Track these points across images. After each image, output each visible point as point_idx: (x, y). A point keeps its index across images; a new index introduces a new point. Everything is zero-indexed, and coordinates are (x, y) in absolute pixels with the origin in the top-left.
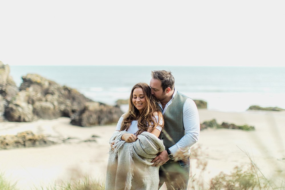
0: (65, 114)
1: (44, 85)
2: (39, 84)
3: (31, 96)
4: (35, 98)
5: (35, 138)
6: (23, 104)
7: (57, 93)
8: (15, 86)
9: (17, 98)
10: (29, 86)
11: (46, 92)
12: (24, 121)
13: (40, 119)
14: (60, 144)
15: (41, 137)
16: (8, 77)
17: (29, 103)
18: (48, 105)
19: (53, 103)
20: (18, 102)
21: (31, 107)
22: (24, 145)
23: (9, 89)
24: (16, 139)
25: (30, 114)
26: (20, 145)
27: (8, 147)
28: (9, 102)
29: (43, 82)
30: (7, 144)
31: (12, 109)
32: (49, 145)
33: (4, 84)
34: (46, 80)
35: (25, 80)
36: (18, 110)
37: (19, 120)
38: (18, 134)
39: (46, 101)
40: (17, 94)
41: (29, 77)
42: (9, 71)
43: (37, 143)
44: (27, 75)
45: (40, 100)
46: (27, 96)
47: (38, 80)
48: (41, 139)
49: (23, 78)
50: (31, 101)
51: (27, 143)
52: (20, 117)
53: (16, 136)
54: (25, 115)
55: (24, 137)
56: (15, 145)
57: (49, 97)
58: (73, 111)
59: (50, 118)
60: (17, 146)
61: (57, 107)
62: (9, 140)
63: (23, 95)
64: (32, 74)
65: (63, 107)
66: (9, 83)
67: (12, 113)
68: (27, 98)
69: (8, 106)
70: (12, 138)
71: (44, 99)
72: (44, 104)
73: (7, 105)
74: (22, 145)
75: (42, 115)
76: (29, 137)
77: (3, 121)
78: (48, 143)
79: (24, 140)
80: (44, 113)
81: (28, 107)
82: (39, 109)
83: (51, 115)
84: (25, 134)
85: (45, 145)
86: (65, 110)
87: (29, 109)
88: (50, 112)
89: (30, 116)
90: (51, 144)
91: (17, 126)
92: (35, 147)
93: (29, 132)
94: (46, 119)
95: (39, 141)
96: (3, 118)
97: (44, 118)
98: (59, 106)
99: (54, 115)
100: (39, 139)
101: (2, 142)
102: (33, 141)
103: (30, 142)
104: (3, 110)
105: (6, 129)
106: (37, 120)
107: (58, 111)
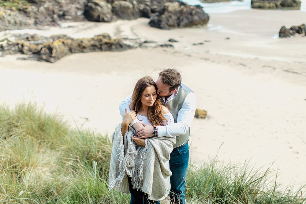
0: (144, 14)
5: (110, 42)
6: (103, 3)
12: (104, 21)
14: (136, 48)
15: (117, 41)
17: (108, 2)
18: (127, 4)
19: (133, 4)
20: (97, 1)
21: (109, 6)
22: (101, 49)
24: (92, 42)
25: (108, 13)
26: (97, 50)
27: (85, 50)
30: (84, 47)
31: (91, 8)
32: (125, 49)
36: (97, 9)
37: (99, 20)
38: (95, 36)
39: (126, 0)
43: (113, 47)
48: (117, 43)
51: (103, 47)
53: (93, 39)
54: (105, 14)
55: (101, 40)
56: (91, 48)
58: (153, 11)
59: (129, 19)
60: (94, 50)
61: (136, 6)
62: (86, 43)
65: (142, 7)
67: (91, 12)
69: (88, 3)
70: (89, 41)
72: (123, 3)
73: (86, 3)
74: (98, 48)
75: (120, 14)
76: (105, 40)
77: (83, 20)
78: (124, 47)
79: (101, 43)
80: (123, 12)
81: (107, 6)
82: (118, 8)
83: (130, 14)
84: (101, 37)
85: (121, 49)
86: (144, 9)
87: (108, 8)
88: (129, 11)
89: (109, 16)
90: (127, 48)
91: (96, 26)
92: (111, 51)
93: (106, 35)
94: (125, 20)
95: (116, 45)
96: (82, 17)
97: (123, 18)
98: (138, 5)
99: (133, 14)
100: (115, 42)
101: (79, 45)
102: (109, 45)
103: (106, 46)
104: (83, 8)
105: (85, 29)
106: (116, 21)
107: (137, 10)
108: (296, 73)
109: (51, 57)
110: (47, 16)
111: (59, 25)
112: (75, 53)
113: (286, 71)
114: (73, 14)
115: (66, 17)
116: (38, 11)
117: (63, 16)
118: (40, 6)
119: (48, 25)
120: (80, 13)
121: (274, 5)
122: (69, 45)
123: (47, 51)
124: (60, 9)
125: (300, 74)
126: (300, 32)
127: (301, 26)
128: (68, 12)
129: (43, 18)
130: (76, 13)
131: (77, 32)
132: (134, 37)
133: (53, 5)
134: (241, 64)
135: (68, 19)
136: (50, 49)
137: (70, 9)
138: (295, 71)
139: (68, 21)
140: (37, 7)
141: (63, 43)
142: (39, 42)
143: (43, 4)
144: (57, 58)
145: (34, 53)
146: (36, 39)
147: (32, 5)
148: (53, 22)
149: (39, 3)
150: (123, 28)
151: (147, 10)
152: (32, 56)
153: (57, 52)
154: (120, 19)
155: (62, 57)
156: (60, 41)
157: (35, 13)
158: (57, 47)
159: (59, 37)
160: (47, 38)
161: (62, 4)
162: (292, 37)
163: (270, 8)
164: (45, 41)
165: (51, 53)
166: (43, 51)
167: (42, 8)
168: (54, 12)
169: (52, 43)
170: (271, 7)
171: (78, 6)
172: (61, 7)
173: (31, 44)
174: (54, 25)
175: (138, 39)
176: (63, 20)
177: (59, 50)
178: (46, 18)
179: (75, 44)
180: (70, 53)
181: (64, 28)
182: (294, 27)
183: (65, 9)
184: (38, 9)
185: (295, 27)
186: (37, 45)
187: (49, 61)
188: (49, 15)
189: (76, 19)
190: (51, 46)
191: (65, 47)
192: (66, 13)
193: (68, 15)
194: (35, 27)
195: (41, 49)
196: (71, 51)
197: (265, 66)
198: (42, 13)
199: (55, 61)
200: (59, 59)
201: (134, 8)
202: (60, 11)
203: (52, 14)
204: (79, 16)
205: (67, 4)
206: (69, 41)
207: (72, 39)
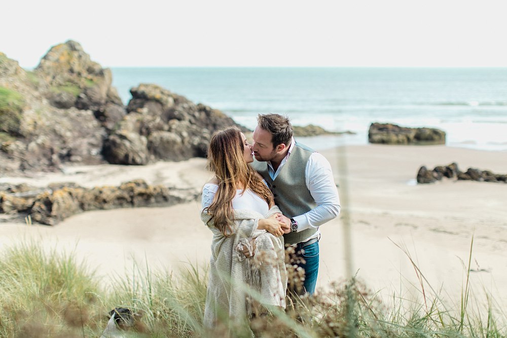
0: (199, 152)
1: (167, 101)
2: (158, 101)
3: (145, 121)
4: (151, 125)
5: (148, 191)
6: (133, 135)
7: (188, 117)
8: (120, 105)
9: (123, 123)
10: (142, 106)
11: (170, 116)
12: (135, 163)
13: (159, 160)
14: (190, 201)
15: (159, 190)
16: (109, 90)
17: (141, 133)
18: (173, 136)
19: (181, 136)
20: (124, 132)
21: (144, 139)
22: (132, 203)
23: (111, 110)
24: (118, 193)
25: (142, 151)
26: (125, 204)
27: (106, 206)
28: (110, 132)
29: (164, 98)
30: (105, 201)
31: (114, 143)
32: (172, 204)
33: (103, 101)
34: (169, 95)
35: (134, 94)
36: (124, 145)
37: (127, 161)
38: (122, 184)
39: (170, 130)
40: (123, 119)
41: (142, 89)
42: (111, 80)
43: (153, 200)
44: (140, 85)
45: (160, 129)
46: (138, 121)
47: (158, 95)
48: (158, 194)
49: (134, 90)
50: (144, 130)
51: (136, 200)
52: (127, 156)
53: (119, 188)
54: (136, 152)
55: (132, 190)
56: (117, 202)
57: (175, 123)
59: (176, 160)
60: (121, 205)
61: (186, 140)
62: (107, 195)
63: (131, 120)
64: (146, 86)
65: (197, 141)
66: (112, 99)
67: (114, 149)
68: (138, 125)
69: (108, 137)
70: (113, 191)
71: (166, 127)
72: (166, 135)
73: (106, 136)
74: (128, 202)
75: (162, 152)
76: (139, 190)
77: (101, 163)
78: (170, 199)
79: (132, 194)
80: (166, 150)
81: (140, 140)
82: (157, 143)
83: (178, 152)
84: (133, 185)
85: (165, 203)
86: (200, 144)
87: (142, 143)
88: (176, 147)
89: (143, 155)
90: (175, 202)
91: (122, 171)
92: (149, 207)
93: (140, 182)
94: (169, 161)
95: (156, 197)
96: (99, 157)
97: (166, 159)
98: (191, 138)
99: (182, 153)
100: (155, 193)
101: (96, 198)
102: (145, 197)
103: (140, 198)
104: (101, 144)
105: (104, 176)
106: (154, 163)
107: (189, 146)
108: (451, 233)
109: (49, 216)
110: (41, 157)
111: (60, 170)
112: (89, 210)
113: (434, 230)
114: (85, 153)
115: (73, 158)
116: (27, 149)
117: (67, 157)
118: (30, 141)
119: (43, 170)
120: (95, 151)
121: (405, 138)
122: (79, 198)
123: (44, 207)
124: (63, 146)
125: (457, 234)
126: (450, 174)
127: (450, 165)
128: (76, 149)
129: (35, 160)
130: (89, 152)
131: (91, 180)
132: (185, 186)
133: (52, 140)
134: (361, 222)
135: (77, 161)
136: (49, 204)
137: (80, 146)
138: (449, 230)
139: (76, 164)
140: (24, 142)
141: (70, 194)
142: (30, 193)
143: (35, 138)
144: (60, 218)
145: (19, 212)
146: (24, 189)
147: (17, 140)
148: (52, 166)
149: (28, 137)
150: (166, 173)
151: (206, 145)
152: (17, 215)
153: (59, 208)
154: (161, 160)
155: (68, 217)
156: (65, 191)
157: (22, 153)
158: (60, 200)
159: (62, 187)
160: (42, 189)
161: (66, 138)
162: (437, 183)
163: (398, 143)
164: (39, 191)
165: (50, 210)
166: (36, 208)
167: (33, 145)
168: (52, 151)
169: (52, 195)
170: (401, 141)
171: (93, 141)
172: (64, 142)
173: (16, 197)
174: (52, 171)
175: (192, 188)
176: (68, 163)
177: (63, 205)
178: (39, 160)
179: (89, 197)
180: (80, 211)
181: (70, 174)
182: (438, 167)
183: (71, 145)
184: (27, 146)
185: (441, 167)
186: (27, 198)
187: (47, 222)
188: (45, 155)
189: (88, 161)
190: (51, 198)
191: (73, 201)
192: (73, 152)
193: (76, 155)
194: (22, 174)
195: (34, 203)
196: (82, 206)
197: (400, 224)
198: (33, 152)
199: (56, 224)
200: (62, 219)
201: (183, 142)
202: (62, 149)
203: (49, 153)
204: (94, 156)
205: (75, 139)
206: (80, 192)
207: (85, 189)
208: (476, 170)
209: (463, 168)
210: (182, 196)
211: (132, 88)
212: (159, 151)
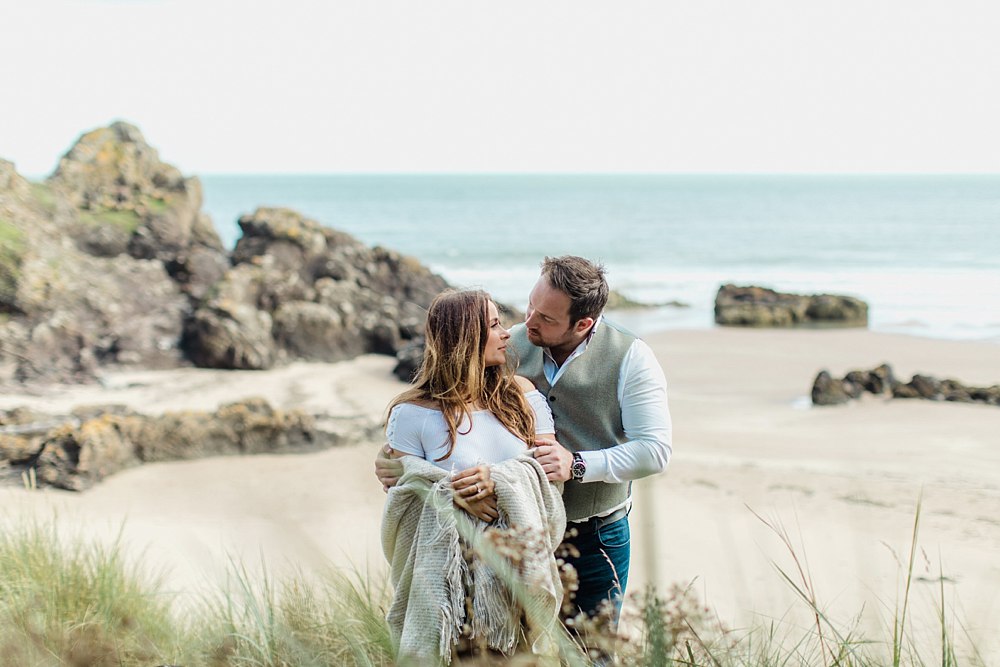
0: (378, 344)
1: (312, 243)
2: (294, 242)
3: (267, 282)
4: (279, 290)
5: (273, 422)
6: (243, 310)
7: (353, 274)
8: (218, 249)
9: (223, 286)
10: (261, 252)
11: (319, 271)
12: (246, 366)
13: (295, 360)
14: (357, 441)
15: (294, 420)
16: (196, 220)
17: (260, 305)
18: (323, 311)
19: (340, 311)
20: (225, 304)
21: (266, 318)
22: (241, 447)
23: (201, 260)
24: (213, 425)
25: (261, 341)
26: (226, 446)
27: (189, 452)
28: (196, 303)
29: (307, 235)
30: (186, 442)
31: (205, 325)
32: (322, 447)
33: (184, 243)
34: (316, 230)
35: (248, 228)
36: (226, 329)
37: (229, 362)
38: (221, 407)
39: (317, 300)
40: (223, 278)
41: (263, 218)
42: (200, 199)
43: (283, 439)
44: (258, 211)
45: (297, 296)
46: (254, 281)
47: (294, 230)
48: (293, 426)
49: (245, 220)
50: (267, 300)
51: (248, 441)
52: (231, 352)
53: (215, 416)
54: (249, 344)
55: (240, 419)
56: (210, 443)
57: (327, 286)
58: (406, 334)
59: (329, 358)
60: (219, 451)
61: (351, 318)
62: (191, 428)
63: (240, 280)
64: (270, 211)
65: (371, 320)
66: (202, 238)
67: (205, 338)
68: (254, 289)
69: (193, 313)
70: (203, 421)
71: (310, 294)
72: (309, 309)
73: (190, 311)
74: (232, 443)
75: (301, 343)
76: (258, 418)
77: (179, 365)
78: (317, 438)
79: (240, 428)
80: (310, 338)
81: (258, 320)
82: (292, 325)
83: (333, 344)
84: (243, 409)
85: (308, 446)
86: (377, 328)
87: (261, 325)
88: (330, 334)
89: (264, 350)
90: (327, 443)
91: (221, 381)
92: (274, 453)
93: (258, 402)
94: (315, 362)
95: (288, 433)
96: (176, 354)
97: (309, 357)
98: (359, 315)
99: (343, 345)
100: (287, 425)
101: (169, 435)
102: (268, 433)
103: (257, 437)
104: (179, 329)
105: (186, 391)
106: (285, 364)
107: (356, 332)
108: (880, 504)
109: (73, 472)
110: (58, 353)
111: (97, 380)
112: (153, 460)
113: (848, 499)
114: (147, 345)
115: (123, 356)
116: (30, 337)
117: (110, 354)
118: (37, 322)
119: (62, 381)
120: (167, 343)
121: (787, 316)
122: (135, 435)
123: (62, 454)
124: (102, 331)
125: (892, 506)
126: (876, 386)
127: (876, 369)
128: (128, 339)
129: (46, 361)
130: (155, 342)
131: (158, 400)
132: (348, 412)
133: (80, 320)
134: (701, 482)
135: (130, 363)
136: (73, 448)
137: (136, 331)
138: (876, 499)
139: (128, 367)
140: (25, 325)
141: (117, 427)
142: (36, 426)
143: (46, 315)
144: (96, 477)
145: (14, 463)
146: (23, 418)
147: (10, 320)
148: (80, 372)
149: (33, 314)
150: (309, 386)
151: (389, 329)
152: (9, 471)
153: (93, 456)
154: (300, 359)
155: (111, 473)
156: (106, 423)
157: (19, 346)
158: (97, 441)
159: (99, 413)
160: (60, 418)
161: (110, 316)
162: (852, 404)
163: (775, 324)
164: (53, 423)
165: (75, 460)
166: (46, 456)
167: (42, 331)
168: (81, 342)
169: (80, 429)
170: (779, 320)
171: (163, 321)
172: (106, 324)
173: (6, 434)
174: (81, 382)
175: (362, 416)
176: (112, 366)
177: (101, 450)
178: (54, 360)
179: (154, 433)
180: (136, 461)
181: (117, 389)
182: (854, 373)
183: (118, 329)
184: (31, 331)
185: (860, 372)
186: (29, 436)
187: (65, 484)
188: (66, 350)
189: (154, 361)
190: (77, 437)
191: (122, 441)
192: (122, 344)
193: (129, 350)
194: (19, 388)
195: (43, 447)
196: (140, 453)
197: (778, 487)
198: (42, 344)
199: (87, 488)
200: (100, 478)
201: (343, 323)
202: (101, 337)
203: (74, 346)
204: (164, 351)
205: (127, 316)
206: (136, 423)
207: (145, 418)
208: (929, 378)
209: (904, 376)
210: (340, 430)
211: (243, 217)
212: (295, 341)
